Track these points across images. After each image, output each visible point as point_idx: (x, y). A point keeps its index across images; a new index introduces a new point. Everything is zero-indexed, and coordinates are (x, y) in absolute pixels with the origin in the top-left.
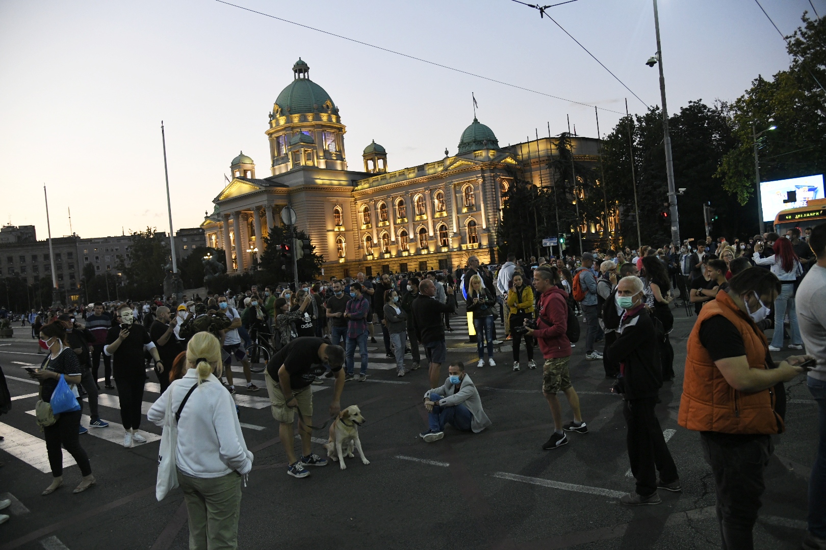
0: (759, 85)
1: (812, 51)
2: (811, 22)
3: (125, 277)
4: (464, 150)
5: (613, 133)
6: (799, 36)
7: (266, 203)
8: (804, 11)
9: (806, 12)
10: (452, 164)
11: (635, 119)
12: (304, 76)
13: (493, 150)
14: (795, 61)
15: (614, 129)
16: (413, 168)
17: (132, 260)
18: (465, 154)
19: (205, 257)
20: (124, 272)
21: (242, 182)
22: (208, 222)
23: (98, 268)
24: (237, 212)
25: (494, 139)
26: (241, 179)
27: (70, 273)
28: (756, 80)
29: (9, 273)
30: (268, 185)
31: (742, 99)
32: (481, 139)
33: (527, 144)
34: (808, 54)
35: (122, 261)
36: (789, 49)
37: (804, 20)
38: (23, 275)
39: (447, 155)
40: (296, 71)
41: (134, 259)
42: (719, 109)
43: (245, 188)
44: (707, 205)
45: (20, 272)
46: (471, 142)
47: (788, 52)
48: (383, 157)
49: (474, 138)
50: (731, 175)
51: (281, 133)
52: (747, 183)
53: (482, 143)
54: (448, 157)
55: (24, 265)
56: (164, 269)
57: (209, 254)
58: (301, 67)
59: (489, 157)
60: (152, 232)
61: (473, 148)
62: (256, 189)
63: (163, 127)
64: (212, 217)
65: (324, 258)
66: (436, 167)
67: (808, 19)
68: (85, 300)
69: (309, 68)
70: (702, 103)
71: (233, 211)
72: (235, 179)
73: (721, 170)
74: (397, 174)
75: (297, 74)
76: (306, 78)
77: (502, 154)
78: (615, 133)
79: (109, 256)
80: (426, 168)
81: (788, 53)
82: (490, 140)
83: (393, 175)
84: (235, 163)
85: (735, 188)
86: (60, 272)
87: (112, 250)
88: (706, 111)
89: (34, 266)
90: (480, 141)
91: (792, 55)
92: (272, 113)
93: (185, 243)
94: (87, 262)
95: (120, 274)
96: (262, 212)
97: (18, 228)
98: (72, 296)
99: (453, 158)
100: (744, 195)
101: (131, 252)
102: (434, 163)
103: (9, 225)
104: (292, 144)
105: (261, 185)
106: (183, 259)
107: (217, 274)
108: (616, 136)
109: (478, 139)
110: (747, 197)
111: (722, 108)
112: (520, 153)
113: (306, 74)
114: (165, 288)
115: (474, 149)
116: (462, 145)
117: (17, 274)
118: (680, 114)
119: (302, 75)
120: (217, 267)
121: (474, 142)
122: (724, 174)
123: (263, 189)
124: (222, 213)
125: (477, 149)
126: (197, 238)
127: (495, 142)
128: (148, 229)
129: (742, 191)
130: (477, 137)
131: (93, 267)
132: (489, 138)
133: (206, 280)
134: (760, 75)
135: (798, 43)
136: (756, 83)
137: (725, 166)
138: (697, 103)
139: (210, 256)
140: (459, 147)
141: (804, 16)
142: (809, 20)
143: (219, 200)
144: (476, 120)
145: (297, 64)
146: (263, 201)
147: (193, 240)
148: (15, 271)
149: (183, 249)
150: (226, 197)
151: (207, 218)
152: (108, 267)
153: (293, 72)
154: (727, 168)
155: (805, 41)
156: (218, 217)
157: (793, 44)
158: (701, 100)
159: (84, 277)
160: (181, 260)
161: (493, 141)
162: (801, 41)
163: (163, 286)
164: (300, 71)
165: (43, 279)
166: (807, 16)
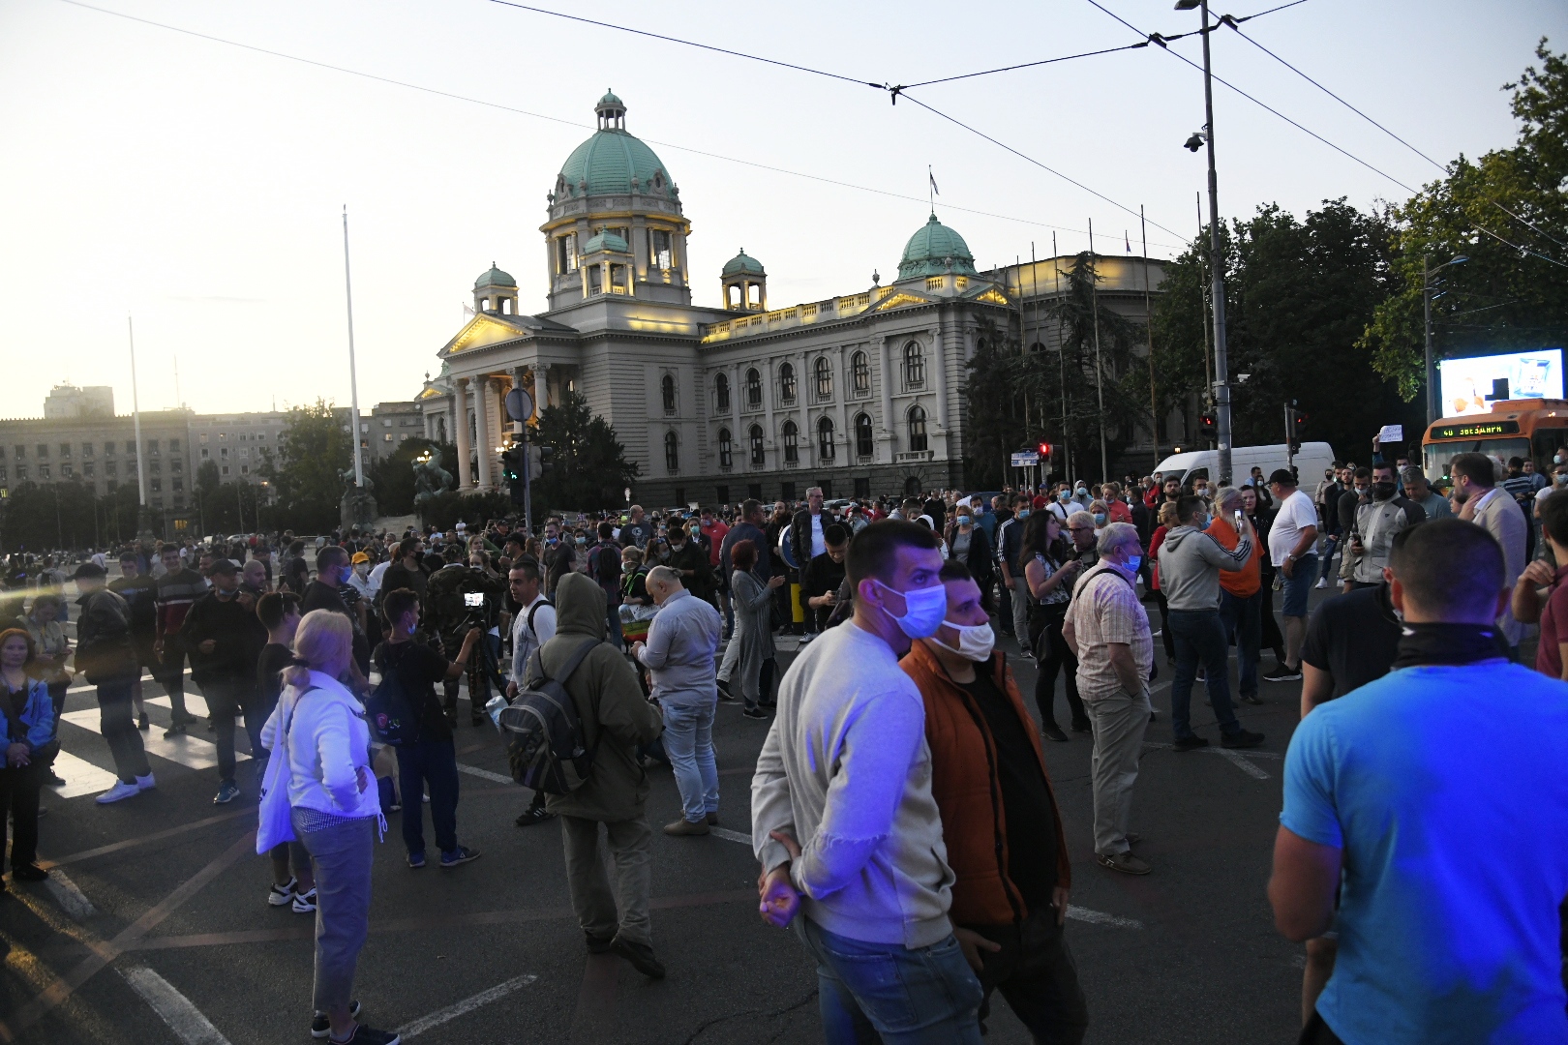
0: (1460, 172)
1: (1559, 112)
2: (1555, 60)
3: (274, 489)
4: (908, 275)
5: (1187, 253)
6: (1533, 84)
7: (535, 361)
8: (1541, 38)
9: (1545, 40)
10: (883, 300)
11: (1230, 226)
12: (617, 123)
13: (964, 275)
14: (1526, 130)
15: (1189, 246)
16: (813, 305)
17: (287, 457)
18: (911, 281)
19: (419, 459)
20: (272, 480)
21: (492, 321)
22: (429, 391)
23: (226, 470)
24: (483, 375)
25: (966, 256)
26: (490, 315)
27: (174, 479)
28: (1454, 163)
29: (63, 475)
30: (540, 328)
31: (1419, 201)
32: (941, 255)
33: (1032, 266)
34: (1551, 117)
35: (269, 459)
36: (1516, 108)
37: (1541, 54)
38: (87, 479)
39: (876, 282)
40: (600, 115)
41: (290, 457)
42: (1382, 216)
43: (498, 332)
44: (1290, 406)
45: (81, 472)
46: (922, 260)
47: (1513, 113)
48: (759, 280)
49: (928, 253)
50: (1388, 343)
51: (569, 230)
52: (1416, 359)
53: (942, 263)
54: (879, 287)
55: (91, 459)
56: (343, 478)
57: (426, 453)
58: (611, 108)
59: (954, 290)
60: (327, 407)
61: (926, 271)
62: (518, 334)
63: (345, 215)
64: (439, 383)
65: (640, 468)
66: (856, 303)
67: (1547, 53)
68: (200, 529)
69: (625, 109)
70: (1347, 204)
71: (474, 374)
72: (481, 314)
73: (1370, 333)
74: (783, 316)
75: (602, 119)
76: (620, 127)
77: (981, 284)
78: (1190, 253)
79: (246, 449)
80: (837, 306)
81: (1512, 116)
82: (958, 258)
83: (776, 316)
84: (483, 284)
85: (1394, 369)
86: (155, 476)
87: (253, 438)
88: (1354, 219)
89: (108, 463)
90: (939, 259)
91: (1521, 117)
92: (553, 193)
93: (389, 430)
94: (207, 459)
95: (266, 483)
96: (528, 378)
97: (82, 390)
98: (176, 522)
99: (888, 288)
100: (1408, 382)
101: (287, 443)
102: (851, 298)
103: (66, 384)
104: (587, 251)
105: (527, 328)
106: (381, 459)
107: (440, 491)
108: (1193, 259)
109: (937, 255)
110: (1415, 386)
111: (1386, 214)
112: (1016, 284)
113: (620, 119)
114: (344, 512)
115: (927, 273)
116: (906, 264)
117: (77, 476)
118: (1305, 224)
119: (612, 122)
120: (441, 478)
121: (929, 260)
122: (1375, 341)
123: (531, 335)
124: (455, 378)
125: (932, 273)
126: (411, 421)
127: (968, 261)
128: (319, 402)
129: (1406, 375)
130: (933, 250)
131: (216, 467)
132: (956, 252)
133: (419, 501)
134: (1462, 155)
135: (1533, 96)
136: (1455, 168)
137: (1379, 327)
138: (1339, 204)
139: (429, 456)
140: (900, 267)
141: (1541, 47)
142: (1551, 55)
143: (448, 353)
144: (933, 218)
145: (604, 100)
146: (530, 357)
147: (403, 425)
148: (75, 470)
149: (384, 440)
150: (463, 347)
151: (428, 384)
152: (245, 469)
153: (596, 116)
154: (1381, 329)
155: (1546, 93)
156: (448, 384)
157: (1522, 99)
158: (1345, 198)
159: (198, 486)
160: (378, 461)
161: (965, 259)
162: (1537, 93)
163: (339, 508)
164: (609, 115)
165: (124, 487)
166: (1546, 47)
